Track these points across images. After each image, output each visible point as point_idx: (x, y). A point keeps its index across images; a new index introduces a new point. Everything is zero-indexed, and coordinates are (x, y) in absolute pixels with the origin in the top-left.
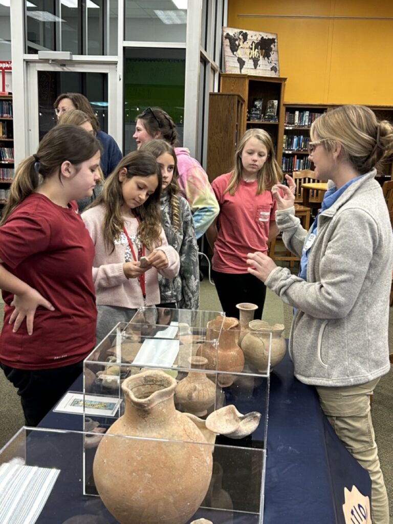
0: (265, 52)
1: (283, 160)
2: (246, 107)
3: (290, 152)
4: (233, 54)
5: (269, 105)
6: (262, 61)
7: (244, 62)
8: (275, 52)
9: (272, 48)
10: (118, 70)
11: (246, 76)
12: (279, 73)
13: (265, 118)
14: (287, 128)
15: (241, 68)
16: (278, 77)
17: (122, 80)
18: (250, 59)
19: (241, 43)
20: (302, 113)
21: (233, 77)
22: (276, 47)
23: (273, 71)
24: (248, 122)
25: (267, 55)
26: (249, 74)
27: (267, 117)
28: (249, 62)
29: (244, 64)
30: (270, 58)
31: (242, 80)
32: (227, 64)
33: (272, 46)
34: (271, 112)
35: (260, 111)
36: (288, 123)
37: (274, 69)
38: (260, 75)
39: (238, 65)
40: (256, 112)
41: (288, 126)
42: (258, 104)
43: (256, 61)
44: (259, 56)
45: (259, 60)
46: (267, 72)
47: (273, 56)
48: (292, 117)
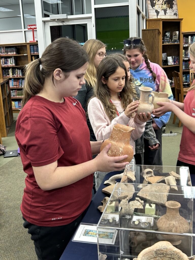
0: (170, 6)
1: (183, 63)
2: (162, 36)
3: (187, 59)
4: (153, 8)
5: (174, 34)
6: (169, 11)
7: (159, 12)
8: (175, 5)
9: (173, 3)
10: (92, 21)
11: (161, 19)
12: (178, 16)
13: (172, 42)
14: (184, 46)
15: (157, 15)
16: (178, 18)
17: (95, 27)
18: (162, 10)
19: (157, 2)
20: (192, 37)
21: (153, 21)
22: (176, 2)
23: (175, 16)
24: (163, 44)
25: (171, 7)
26: (162, 18)
27: (173, 41)
28: (162, 12)
29: (159, 13)
30: (173, 9)
31: (159, 21)
32: (150, 14)
33: (174, 2)
34: (175, 38)
35: (169, 38)
36: (185, 43)
37: (175, 14)
38: (168, 18)
39: (156, 14)
40: (167, 39)
41: (185, 45)
42: (168, 34)
43: (165, 11)
44: (167, 8)
45: (167, 10)
46: (172, 16)
47: (175, 7)
48: (187, 39)
